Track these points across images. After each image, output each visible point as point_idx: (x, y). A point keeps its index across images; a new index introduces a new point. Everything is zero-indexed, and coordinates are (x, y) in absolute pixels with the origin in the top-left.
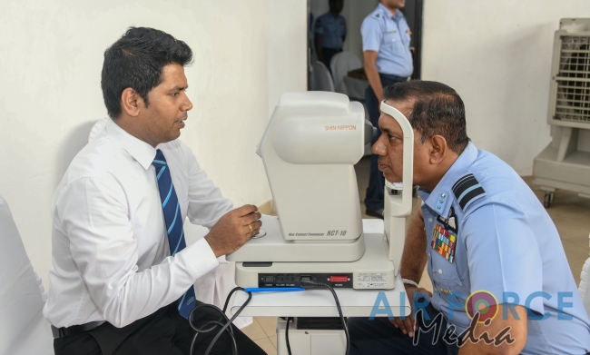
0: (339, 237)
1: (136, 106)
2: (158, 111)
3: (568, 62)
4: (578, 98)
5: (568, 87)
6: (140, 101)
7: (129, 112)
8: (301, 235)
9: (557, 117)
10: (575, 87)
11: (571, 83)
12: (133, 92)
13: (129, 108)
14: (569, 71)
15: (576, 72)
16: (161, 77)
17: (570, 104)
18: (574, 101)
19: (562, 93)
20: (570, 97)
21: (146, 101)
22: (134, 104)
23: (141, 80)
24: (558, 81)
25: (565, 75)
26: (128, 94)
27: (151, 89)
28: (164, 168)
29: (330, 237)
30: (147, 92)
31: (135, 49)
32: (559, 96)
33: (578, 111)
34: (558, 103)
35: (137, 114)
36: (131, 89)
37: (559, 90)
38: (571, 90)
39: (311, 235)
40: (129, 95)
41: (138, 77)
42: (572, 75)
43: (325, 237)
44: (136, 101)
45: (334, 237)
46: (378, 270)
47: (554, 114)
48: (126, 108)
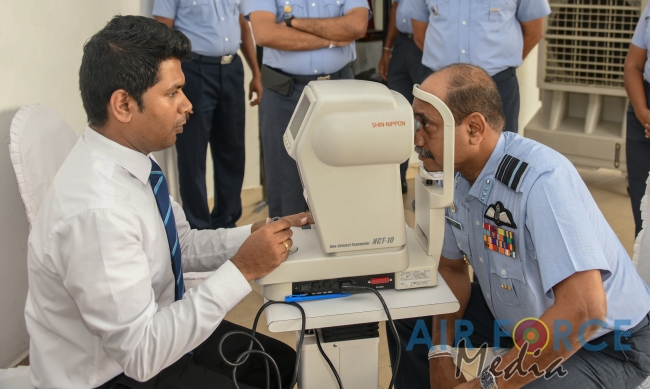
0: (386, 244)
1: (128, 110)
2: (154, 116)
3: (556, 17)
4: (568, 57)
5: (557, 46)
6: (132, 104)
7: (120, 117)
8: (343, 246)
9: (548, 80)
10: (564, 46)
11: (561, 41)
12: (124, 94)
13: (119, 113)
14: (558, 28)
15: (565, 28)
16: (158, 74)
17: (560, 65)
18: (564, 61)
19: (551, 53)
20: (560, 57)
21: (140, 104)
22: (124, 108)
23: (134, 79)
24: (547, 39)
25: (554, 32)
26: (118, 97)
27: (146, 89)
28: (161, 180)
29: (376, 246)
30: (141, 93)
31: (126, 43)
32: (549, 56)
33: (568, 73)
34: (548, 64)
35: (129, 119)
36: (122, 91)
37: (549, 49)
38: (560, 50)
39: (354, 245)
40: (120, 98)
41: (131, 76)
42: (561, 32)
43: (371, 246)
44: (127, 104)
45: (381, 245)
46: (421, 269)
47: (544, 77)
48: (116, 113)
